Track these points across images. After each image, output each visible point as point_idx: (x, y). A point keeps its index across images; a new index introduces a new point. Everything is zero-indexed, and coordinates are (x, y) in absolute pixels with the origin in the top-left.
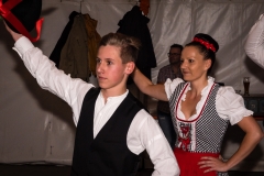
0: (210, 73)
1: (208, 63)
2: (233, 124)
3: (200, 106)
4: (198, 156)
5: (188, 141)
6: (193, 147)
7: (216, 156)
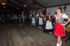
0: (61, 12)
1: (61, 11)
2: (65, 18)
3: (60, 17)
4: (60, 23)
5: (58, 22)
6: (59, 22)
7: (63, 23)
